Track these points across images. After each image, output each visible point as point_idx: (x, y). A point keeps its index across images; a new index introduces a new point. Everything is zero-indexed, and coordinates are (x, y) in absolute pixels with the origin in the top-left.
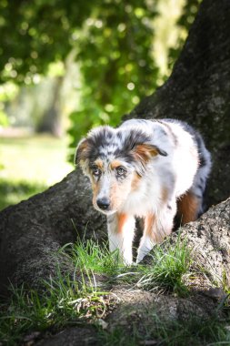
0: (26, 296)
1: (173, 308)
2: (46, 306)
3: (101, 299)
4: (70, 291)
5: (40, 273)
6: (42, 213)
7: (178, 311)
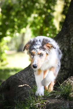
0: (20, 104)
1: (68, 104)
2: (27, 106)
3: (44, 103)
4: (34, 101)
5: (24, 96)
6: (23, 77)
7: (69, 105)
